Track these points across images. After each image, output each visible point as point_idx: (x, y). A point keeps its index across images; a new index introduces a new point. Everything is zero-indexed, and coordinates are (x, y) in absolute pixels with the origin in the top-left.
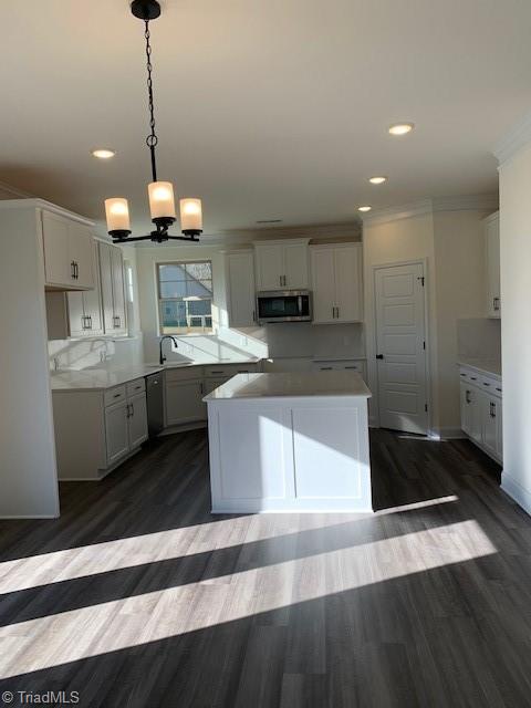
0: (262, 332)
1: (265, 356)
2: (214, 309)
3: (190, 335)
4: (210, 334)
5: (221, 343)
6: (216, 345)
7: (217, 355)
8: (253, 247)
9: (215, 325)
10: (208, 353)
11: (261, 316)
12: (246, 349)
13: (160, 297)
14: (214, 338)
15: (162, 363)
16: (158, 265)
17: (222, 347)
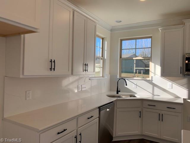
0: (185, 81)
1: (186, 97)
2: (152, 65)
3: (135, 78)
4: (148, 79)
5: (154, 85)
6: (151, 86)
7: (151, 92)
8: (183, 24)
9: (151, 74)
10: (146, 90)
11: (186, 71)
12: (171, 91)
13: (121, 57)
14: (150, 82)
15: (117, 93)
16: (121, 40)
17: (155, 88)
